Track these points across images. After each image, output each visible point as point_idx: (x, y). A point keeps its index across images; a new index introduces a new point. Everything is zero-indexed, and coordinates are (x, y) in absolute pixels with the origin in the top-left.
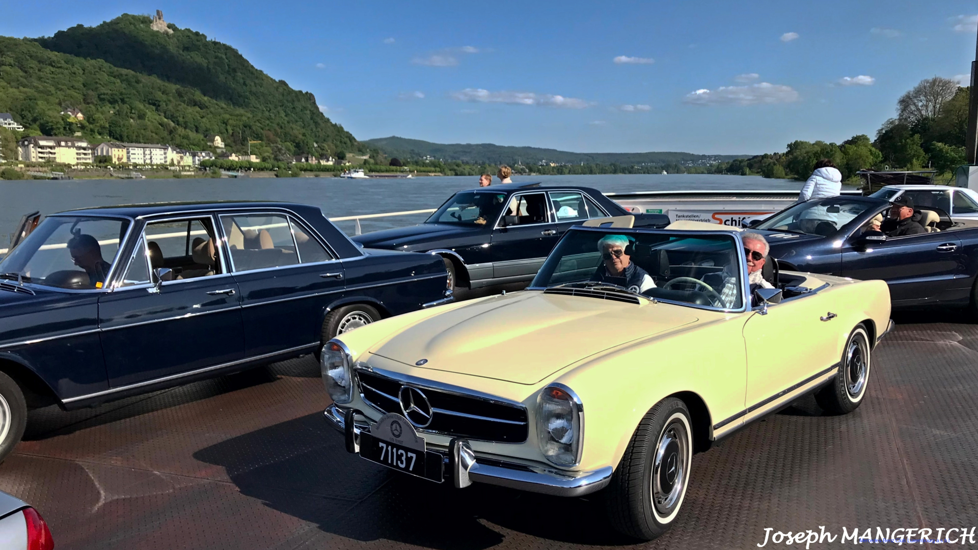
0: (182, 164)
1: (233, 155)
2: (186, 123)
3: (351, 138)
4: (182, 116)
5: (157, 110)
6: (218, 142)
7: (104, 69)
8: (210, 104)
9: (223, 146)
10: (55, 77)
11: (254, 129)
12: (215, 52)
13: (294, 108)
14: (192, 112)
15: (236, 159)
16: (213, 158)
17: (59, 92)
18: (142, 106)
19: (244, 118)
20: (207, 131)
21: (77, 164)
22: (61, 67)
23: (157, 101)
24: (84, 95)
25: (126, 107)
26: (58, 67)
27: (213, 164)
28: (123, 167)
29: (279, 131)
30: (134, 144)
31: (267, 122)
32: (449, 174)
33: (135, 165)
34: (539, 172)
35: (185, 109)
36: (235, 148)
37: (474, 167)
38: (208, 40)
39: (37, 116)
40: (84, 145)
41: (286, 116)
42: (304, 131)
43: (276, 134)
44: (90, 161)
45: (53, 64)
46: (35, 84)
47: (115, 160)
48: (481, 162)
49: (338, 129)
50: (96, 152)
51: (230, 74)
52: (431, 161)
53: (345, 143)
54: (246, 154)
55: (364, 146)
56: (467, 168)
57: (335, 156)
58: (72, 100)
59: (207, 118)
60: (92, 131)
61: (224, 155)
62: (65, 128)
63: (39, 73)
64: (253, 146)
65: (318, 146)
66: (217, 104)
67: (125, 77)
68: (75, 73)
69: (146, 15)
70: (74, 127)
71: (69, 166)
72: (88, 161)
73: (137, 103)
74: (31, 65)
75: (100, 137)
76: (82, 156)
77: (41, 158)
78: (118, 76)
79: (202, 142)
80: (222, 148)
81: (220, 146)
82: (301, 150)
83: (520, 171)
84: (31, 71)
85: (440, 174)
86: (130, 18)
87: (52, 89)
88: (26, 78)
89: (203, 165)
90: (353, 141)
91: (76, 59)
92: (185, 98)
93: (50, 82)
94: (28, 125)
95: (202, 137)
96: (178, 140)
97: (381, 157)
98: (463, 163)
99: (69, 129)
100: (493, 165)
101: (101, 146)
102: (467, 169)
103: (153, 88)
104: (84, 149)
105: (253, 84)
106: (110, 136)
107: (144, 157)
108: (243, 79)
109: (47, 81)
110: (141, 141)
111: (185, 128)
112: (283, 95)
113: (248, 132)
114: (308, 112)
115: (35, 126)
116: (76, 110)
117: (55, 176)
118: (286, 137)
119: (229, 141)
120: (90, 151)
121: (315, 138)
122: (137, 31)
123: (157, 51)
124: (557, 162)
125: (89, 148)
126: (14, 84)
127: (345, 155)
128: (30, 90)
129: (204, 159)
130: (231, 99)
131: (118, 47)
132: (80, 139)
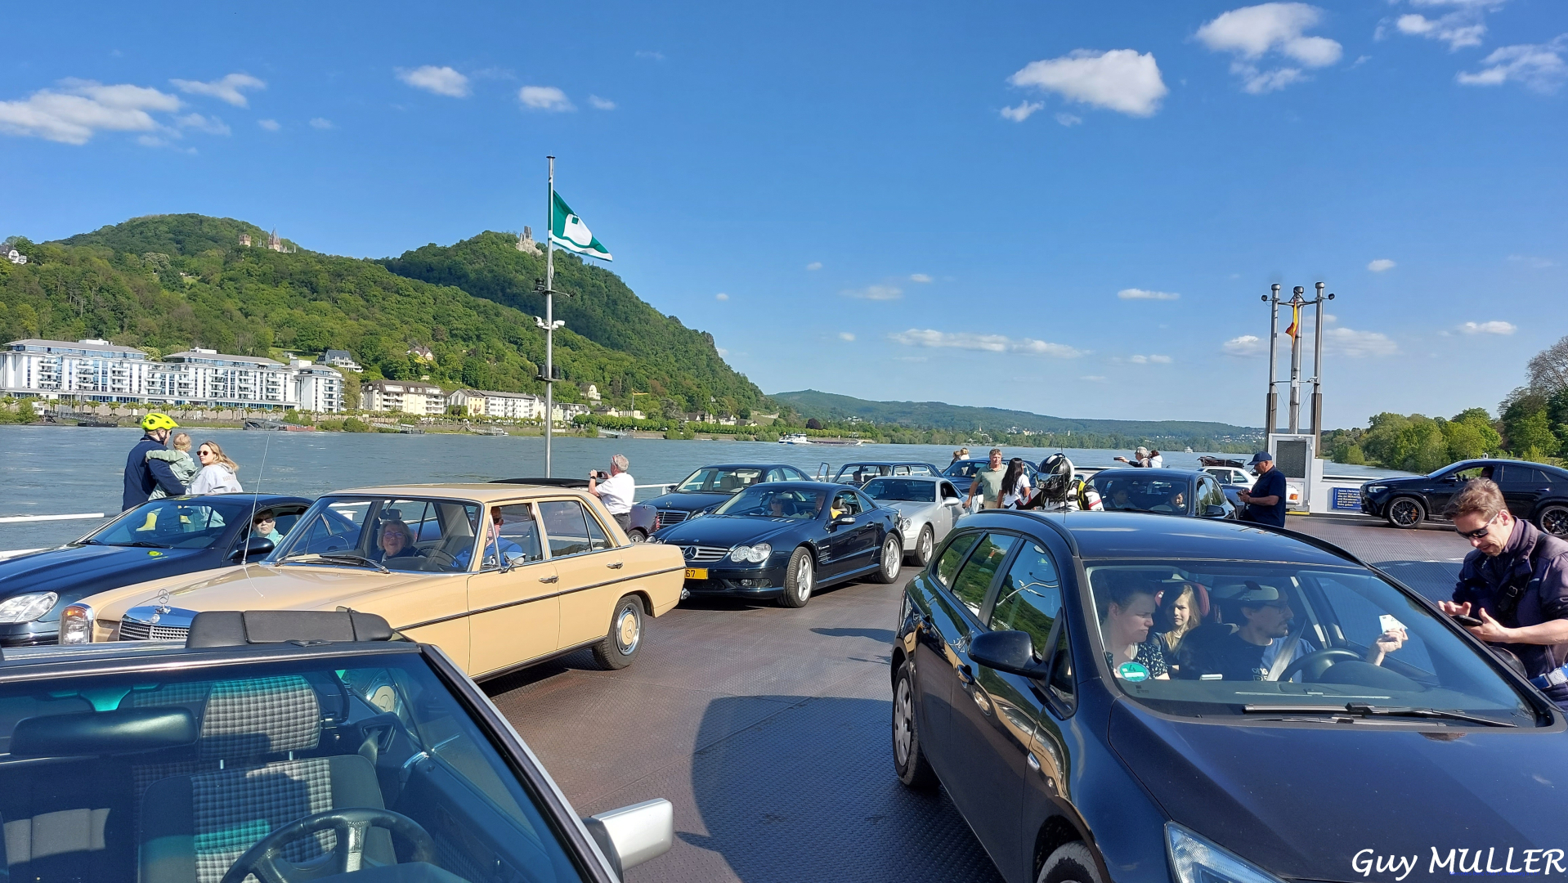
0: (550, 419)
1: (613, 409)
3: (756, 391)
5: (518, 349)
6: (593, 392)
7: (458, 299)
9: (599, 398)
10: (402, 307)
11: (638, 377)
12: (592, 279)
13: (687, 351)
15: (616, 415)
16: (589, 413)
17: (404, 326)
18: (500, 345)
19: (626, 363)
20: (579, 378)
21: (429, 416)
22: (409, 295)
23: (518, 338)
24: (434, 330)
25: (482, 345)
26: (405, 296)
27: (589, 421)
28: (480, 421)
30: (494, 393)
31: (655, 369)
32: (884, 441)
33: (495, 419)
34: (1008, 442)
36: (613, 401)
37: (917, 433)
38: (584, 264)
39: (380, 355)
40: (436, 392)
41: (676, 361)
42: (697, 381)
43: (665, 385)
44: (442, 412)
45: (401, 292)
46: (378, 316)
47: (470, 411)
48: (926, 426)
49: (741, 380)
50: (448, 401)
51: (609, 307)
52: (858, 424)
53: (749, 398)
54: (628, 408)
55: (772, 402)
56: (908, 434)
57: (737, 414)
58: (419, 335)
59: (580, 362)
60: (442, 374)
61: (601, 409)
62: (411, 370)
63: (383, 302)
64: (637, 399)
65: (717, 401)
66: (592, 344)
67: (482, 309)
68: (424, 303)
69: (511, 232)
70: (421, 369)
71: (418, 417)
72: (439, 412)
73: (496, 340)
74: (375, 293)
75: (451, 382)
76: (434, 405)
77: (386, 406)
78: (474, 307)
79: (574, 392)
80: (597, 400)
81: (595, 397)
82: (694, 405)
83: (982, 440)
84: (374, 300)
85: (871, 441)
86: (493, 237)
87: (397, 322)
88: (367, 309)
89: (577, 422)
90: (759, 395)
91: (426, 286)
93: (395, 314)
94: (367, 365)
95: (574, 385)
97: (793, 417)
98: (902, 427)
99: (416, 371)
100: (942, 430)
101: (455, 394)
102: (907, 436)
103: (514, 323)
104: (436, 397)
105: (637, 320)
106: (463, 381)
107: (506, 408)
108: (625, 313)
109: (392, 312)
110: (501, 389)
112: (674, 335)
113: (629, 380)
114: (704, 357)
115: (377, 367)
116: (425, 348)
117: (403, 429)
118: (677, 388)
119: (605, 391)
120: (443, 400)
121: (713, 391)
122: (499, 251)
123: (522, 278)
124: (1033, 430)
125: (442, 396)
126: (353, 315)
127: (749, 413)
128: (371, 323)
129: (578, 414)
130: (608, 338)
131: (476, 271)
132: (431, 384)
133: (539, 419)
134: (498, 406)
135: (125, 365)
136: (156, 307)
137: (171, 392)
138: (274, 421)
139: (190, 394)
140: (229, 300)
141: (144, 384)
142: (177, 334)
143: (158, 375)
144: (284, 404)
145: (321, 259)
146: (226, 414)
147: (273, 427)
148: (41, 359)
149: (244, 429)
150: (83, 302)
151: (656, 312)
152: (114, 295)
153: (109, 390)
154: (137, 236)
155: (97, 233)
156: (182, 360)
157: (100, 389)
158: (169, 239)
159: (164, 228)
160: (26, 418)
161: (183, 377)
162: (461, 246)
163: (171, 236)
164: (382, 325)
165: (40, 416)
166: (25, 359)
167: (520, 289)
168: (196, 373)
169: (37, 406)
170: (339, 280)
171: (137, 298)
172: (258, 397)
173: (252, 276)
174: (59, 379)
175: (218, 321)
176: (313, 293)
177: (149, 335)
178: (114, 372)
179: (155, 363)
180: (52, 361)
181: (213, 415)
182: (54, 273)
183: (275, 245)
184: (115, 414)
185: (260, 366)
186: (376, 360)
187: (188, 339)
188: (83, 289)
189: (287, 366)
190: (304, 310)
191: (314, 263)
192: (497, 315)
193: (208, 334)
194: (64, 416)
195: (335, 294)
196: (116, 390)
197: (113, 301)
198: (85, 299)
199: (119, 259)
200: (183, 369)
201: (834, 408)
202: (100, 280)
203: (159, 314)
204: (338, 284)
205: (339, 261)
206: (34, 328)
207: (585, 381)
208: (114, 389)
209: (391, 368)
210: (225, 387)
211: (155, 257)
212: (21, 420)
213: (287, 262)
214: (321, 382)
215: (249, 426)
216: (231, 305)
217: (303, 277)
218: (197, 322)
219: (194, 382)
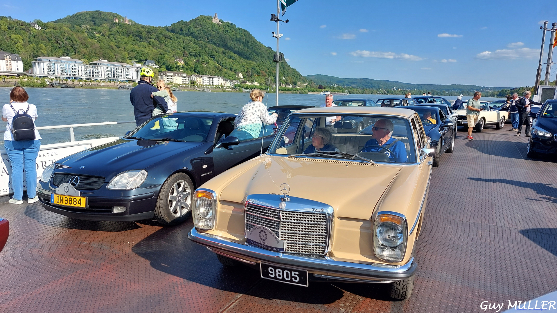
0: (226, 85)
1: (248, 82)
2: (226, 66)
3: (299, 75)
4: (224, 63)
5: (214, 60)
6: (241, 76)
7: (192, 41)
8: (237, 58)
9: (243, 78)
10: (172, 44)
11: (256, 70)
12: (240, 33)
14: (229, 61)
15: (249, 84)
16: (239, 83)
17: (173, 51)
18: (207, 58)
19: (252, 65)
20: (235, 70)
21: (183, 84)
22: (174, 40)
23: (214, 56)
24: (184, 53)
25: (201, 58)
26: (173, 40)
27: (239, 86)
28: (201, 86)
29: (268, 71)
30: (206, 76)
31: (263, 67)
32: (347, 93)
33: (206, 85)
34: (392, 93)
35: (226, 60)
36: (248, 79)
37: (359, 90)
38: (236, 27)
39: (165, 62)
40: (185, 75)
41: (270, 64)
43: (266, 73)
44: (187, 83)
45: (171, 39)
46: (164, 48)
47: (197, 83)
48: (362, 87)
49: (294, 71)
50: (190, 79)
52: (337, 86)
53: (297, 77)
54: (253, 81)
55: (305, 79)
56: (355, 90)
57: (292, 83)
58: (178, 55)
59: (236, 64)
60: (187, 69)
61: (244, 82)
62: (176, 67)
63: (165, 43)
64: (256, 78)
65: (285, 79)
66: (240, 58)
67: (201, 45)
68: (180, 43)
69: (210, 16)
70: (180, 67)
71: (179, 85)
73: (206, 56)
74: (163, 39)
75: (190, 72)
76: (184, 80)
77: (168, 81)
78: (198, 44)
79: (234, 75)
81: (241, 77)
83: (382, 92)
84: (162, 42)
86: (203, 17)
87: (171, 50)
88: (160, 45)
89: (235, 87)
90: (301, 76)
91: (180, 36)
92: (226, 55)
93: (170, 47)
94: (161, 66)
95: (234, 73)
96: (223, 74)
97: (313, 84)
98: (353, 88)
99: (178, 68)
100: (368, 89)
101: (192, 76)
102: (355, 91)
103: (212, 50)
104: (185, 77)
105: (256, 48)
106: (195, 72)
107: (210, 81)
108: (252, 46)
110: (208, 74)
111: (226, 69)
112: (269, 54)
113: (253, 71)
115: (164, 66)
116: (181, 59)
118: (271, 74)
119: (245, 75)
120: (187, 79)
121: (284, 75)
122: (206, 23)
123: (214, 33)
124: (402, 88)
125: (187, 77)
126: (155, 47)
127: (297, 83)
128: (161, 50)
129: (235, 83)
130: (246, 55)
131: (198, 30)
132: (183, 73)
133: (222, 86)
134: (207, 81)
135: (76, 66)
136: (86, 45)
137: (93, 76)
138: (129, 86)
139: (99, 76)
140: (111, 42)
141: (83, 73)
142: (94, 55)
143: (88, 70)
144: (132, 80)
145: (143, 27)
146: (112, 84)
147: (128, 88)
148: (47, 64)
149: (119, 89)
150: (61, 43)
151: (263, 45)
152: (72, 41)
153: (71, 75)
154: (79, 19)
155: (65, 18)
156: (96, 64)
157: (68, 74)
158: (90, 20)
159: (88, 16)
160: (43, 85)
161: (96, 70)
162: (192, 21)
163: (91, 19)
164: (165, 51)
165: (48, 84)
166: (42, 64)
167: (214, 37)
168: (101, 69)
169: (47, 81)
170: (150, 34)
171: (80, 42)
172: (123, 77)
173: (119, 33)
174: (54, 71)
175: (108, 50)
176: (141, 39)
177: (85, 55)
178: (73, 68)
179: (86, 65)
180: (51, 64)
181: (108, 84)
182: (51, 33)
183: (127, 22)
184: (74, 84)
185: (123, 66)
186: (164, 64)
187: (98, 56)
188: (61, 38)
189: (133, 67)
190: (138, 46)
191: (140, 28)
192: (206, 47)
193: (105, 55)
194: (56, 84)
195: (148, 40)
196: (74, 75)
197: (72, 43)
198: (62, 42)
199: (73, 28)
200: (96, 67)
201: (328, 81)
202: (67, 35)
203: (88, 47)
204: (149, 36)
205: (149, 27)
206: (46, 53)
207: (238, 71)
208: (73, 75)
209: (169, 67)
210: (111, 74)
211: (85, 27)
212: (42, 86)
213: (131, 28)
215: (120, 88)
216: (112, 44)
217: (137, 33)
218: (101, 50)
219: (100, 72)
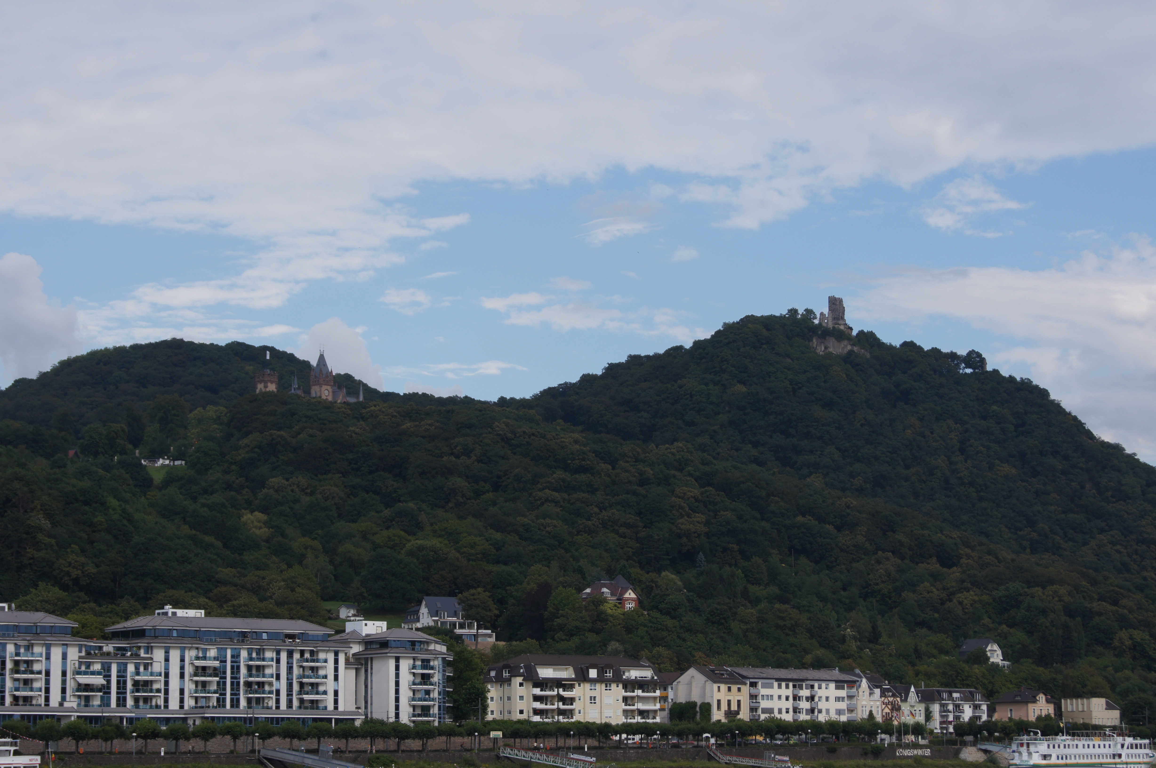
0: (896, 723)
1: (1041, 694)
28: (737, 734)
30: (771, 671)
33: (772, 729)
36: (1042, 680)
40: (644, 674)
44: (658, 719)
50: (671, 693)
58: (607, 556)
71: (604, 731)
72: (651, 719)
76: (640, 704)
77: (540, 712)
94: (504, 628)
99: (602, 630)
101: (684, 678)
104: (644, 685)
107: (795, 703)
116: (622, 581)
119: (1019, 658)
120: (658, 692)
125: (656, 682)
132: (633, 659)
134: (778, 699)
135: (38, 649)
139: (156, 702)
144: (335, 716)
156: (140, 633)
161: (142, 669)
168: (167, 659)
172: (283, 705)
179: (90, 642)
185: (287, 636)
189: (342, 637)
200: (142, 653)
207: (975, 632)
208: (16, 699)
210: (222, 685)
214: (405, 665)
219: (162, 678)
